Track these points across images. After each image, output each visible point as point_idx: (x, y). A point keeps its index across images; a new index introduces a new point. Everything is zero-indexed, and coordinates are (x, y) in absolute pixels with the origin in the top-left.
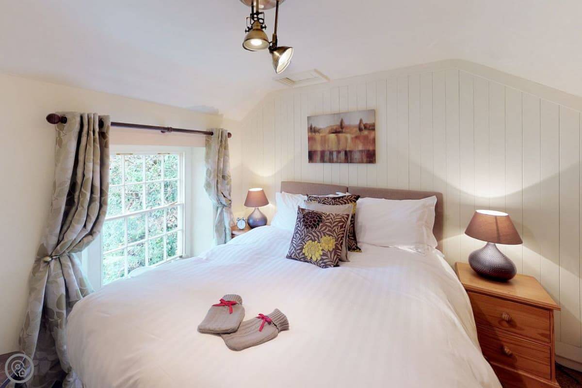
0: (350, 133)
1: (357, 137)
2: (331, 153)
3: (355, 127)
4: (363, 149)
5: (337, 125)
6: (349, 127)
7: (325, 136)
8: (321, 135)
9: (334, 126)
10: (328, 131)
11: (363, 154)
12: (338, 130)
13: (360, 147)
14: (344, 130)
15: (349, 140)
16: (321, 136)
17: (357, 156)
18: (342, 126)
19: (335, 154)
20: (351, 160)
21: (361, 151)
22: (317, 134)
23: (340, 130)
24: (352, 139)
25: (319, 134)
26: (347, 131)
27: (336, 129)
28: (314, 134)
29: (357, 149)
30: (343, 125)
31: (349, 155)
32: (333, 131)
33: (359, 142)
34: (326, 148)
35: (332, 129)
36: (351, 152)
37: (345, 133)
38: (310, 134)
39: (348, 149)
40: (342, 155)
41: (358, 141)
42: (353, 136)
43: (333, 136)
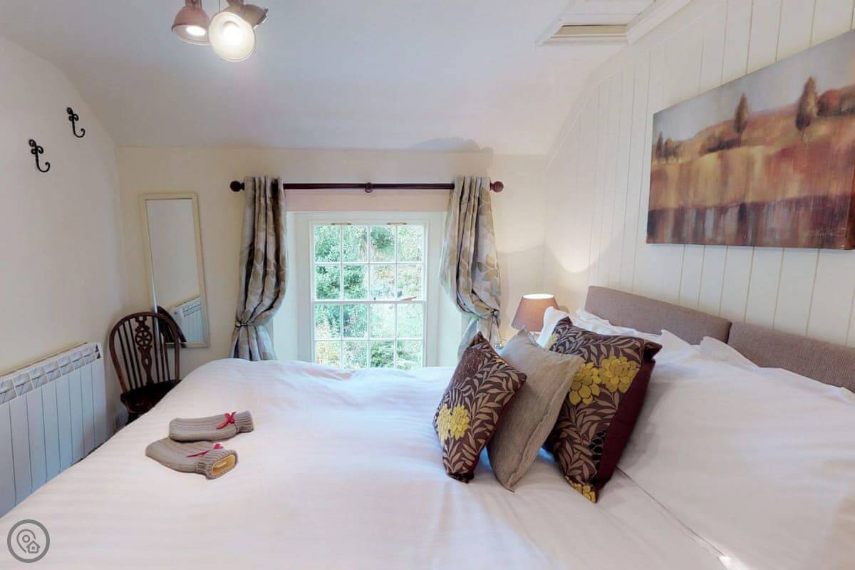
0: (762, 142)
1: (785, 154)
2: (701, 214)
3: (783, 114)
4: (803, 195)
5: (725, 123)
6: (765, 119)
7: (690, 163)
8: (680, 161)
9: (717, 126)
10: (698, 146)
11: (802, 211)
12: (726, 139)
13: (794, 188)
14: (744, 136)
15: (758, 168)
16: (681, 166)
17: (776, 221)
18: (740, 122)
19: (710, 217)
20: (755, 234)
21: (797, 203)
22: (672, 160)
23: (735, 135)
24: (768, 161)
25: (675, 160)
26: (756, 134)
27: (722, 133)
28: (663, 162)
29: (779, 199)
30: (746, 116)
31: (751, 217)
32: (713, 144)
33: (791, 170)
34: (691, 200)
35: (709, 139)
36: (759, 207)
37: (746, 143)
38: (655, 163)
39: (750, 199)
40: (731, 221)
41: (788, 168)
42: (773, 150)
43: (711, 160)
